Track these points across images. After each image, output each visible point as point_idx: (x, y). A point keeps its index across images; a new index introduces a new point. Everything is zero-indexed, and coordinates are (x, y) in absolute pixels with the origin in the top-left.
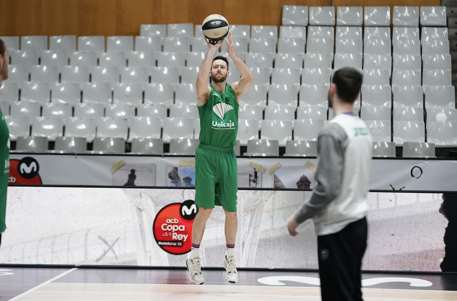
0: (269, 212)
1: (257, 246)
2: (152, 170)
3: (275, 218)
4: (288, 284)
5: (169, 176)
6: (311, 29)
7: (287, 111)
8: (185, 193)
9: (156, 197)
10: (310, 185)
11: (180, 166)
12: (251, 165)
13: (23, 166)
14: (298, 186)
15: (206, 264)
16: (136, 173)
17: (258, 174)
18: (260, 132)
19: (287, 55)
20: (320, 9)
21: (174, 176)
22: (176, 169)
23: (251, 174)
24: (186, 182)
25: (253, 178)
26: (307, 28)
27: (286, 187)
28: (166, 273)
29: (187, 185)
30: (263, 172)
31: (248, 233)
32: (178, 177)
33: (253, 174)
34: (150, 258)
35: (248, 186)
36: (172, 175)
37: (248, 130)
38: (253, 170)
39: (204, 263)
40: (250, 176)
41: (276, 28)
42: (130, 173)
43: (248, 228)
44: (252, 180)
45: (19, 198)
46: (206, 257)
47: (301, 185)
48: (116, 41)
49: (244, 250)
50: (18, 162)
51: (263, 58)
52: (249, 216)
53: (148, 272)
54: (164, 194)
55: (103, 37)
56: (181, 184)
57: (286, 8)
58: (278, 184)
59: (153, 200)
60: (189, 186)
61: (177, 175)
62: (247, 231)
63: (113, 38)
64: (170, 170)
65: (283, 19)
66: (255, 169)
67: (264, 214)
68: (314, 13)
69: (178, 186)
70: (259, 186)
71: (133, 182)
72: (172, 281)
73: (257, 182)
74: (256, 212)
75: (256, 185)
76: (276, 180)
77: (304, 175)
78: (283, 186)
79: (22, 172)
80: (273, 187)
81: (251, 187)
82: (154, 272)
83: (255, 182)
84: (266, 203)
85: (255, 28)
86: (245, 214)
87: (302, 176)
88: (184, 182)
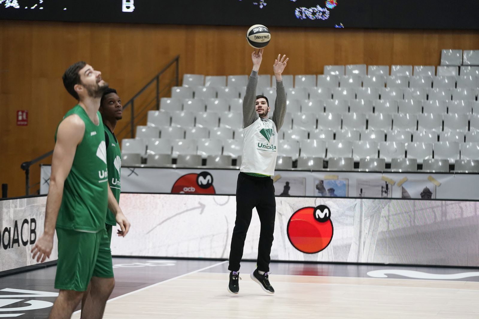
0: (385, 217)
1: (375, 245)
2: (303, 182)
3: (390, 222)
4: (390, 276)
5: (316, 187)
6: (463, 68)
7: (430, 136)
8: (317, 201)
9: (293, 204)
10: (431, 196)
11: (325, 180)
12: (383, 179)
13: (201, 179)
14: (422, 197)
15: (334, 259)
16: (290, 185)
17: (389, 186)
18: (406, 152)
19: (438, 90)
20: (472, 52)
21: (320, 187)
22: (322, 181)
23: (383, 186)
24: (330, 192)
25: (384, 189)
26: (459, 67)
27: (412, 197)
28: (301, 266)
29: (331, 195)
30: (393, 184)
31: (368, 234)
32: (324, 189)
33: (385, 186)
34: (289, 254)
35: (380, 196)
36: (319, 186)
37: (396, 151)
38: (385, 183)
39: (332, 258)
40: (382, 187)
41: (434, 68)
42: (285, 184)
43: (368, 230)
44: (384, 192)
45: (185, 204)
46: (334, 254)
47: (425, 195)
48: (302, 78)
49: (365, 248)
50: (196, 176)
51: (418, 93)
52: (369, 220)
53: (287, 265)
54: (300, 202)
55: (292, 76)
56: (326, 194)
57: (444, 52)
58: (405, 195)
59: (291, 207)
60: (332, 196)
61: (323, 186)
62: (367, 232)
63: (300, 76)
64: (317, 182)
65: (442, 61)
66: (386, 182)
67: (381, 219)
68: (467, 55)
69: (324, 195)
70: (389, 196)
71: (288, 192)
72: (306, 273)
73: (388, 193)
74: (375, 217)
75: (387, 195)
76: (404, 191)
77: (426, 187)
78: (409, 196)
79: (200, 183)
80: (401, 197)
81: (383, 197)
82: (292, 266)
83: (386, 192)
84: (382, 209)
85: (416, 67)
86: (366, 218)
87: (425, 189)
88: (328, 192)
